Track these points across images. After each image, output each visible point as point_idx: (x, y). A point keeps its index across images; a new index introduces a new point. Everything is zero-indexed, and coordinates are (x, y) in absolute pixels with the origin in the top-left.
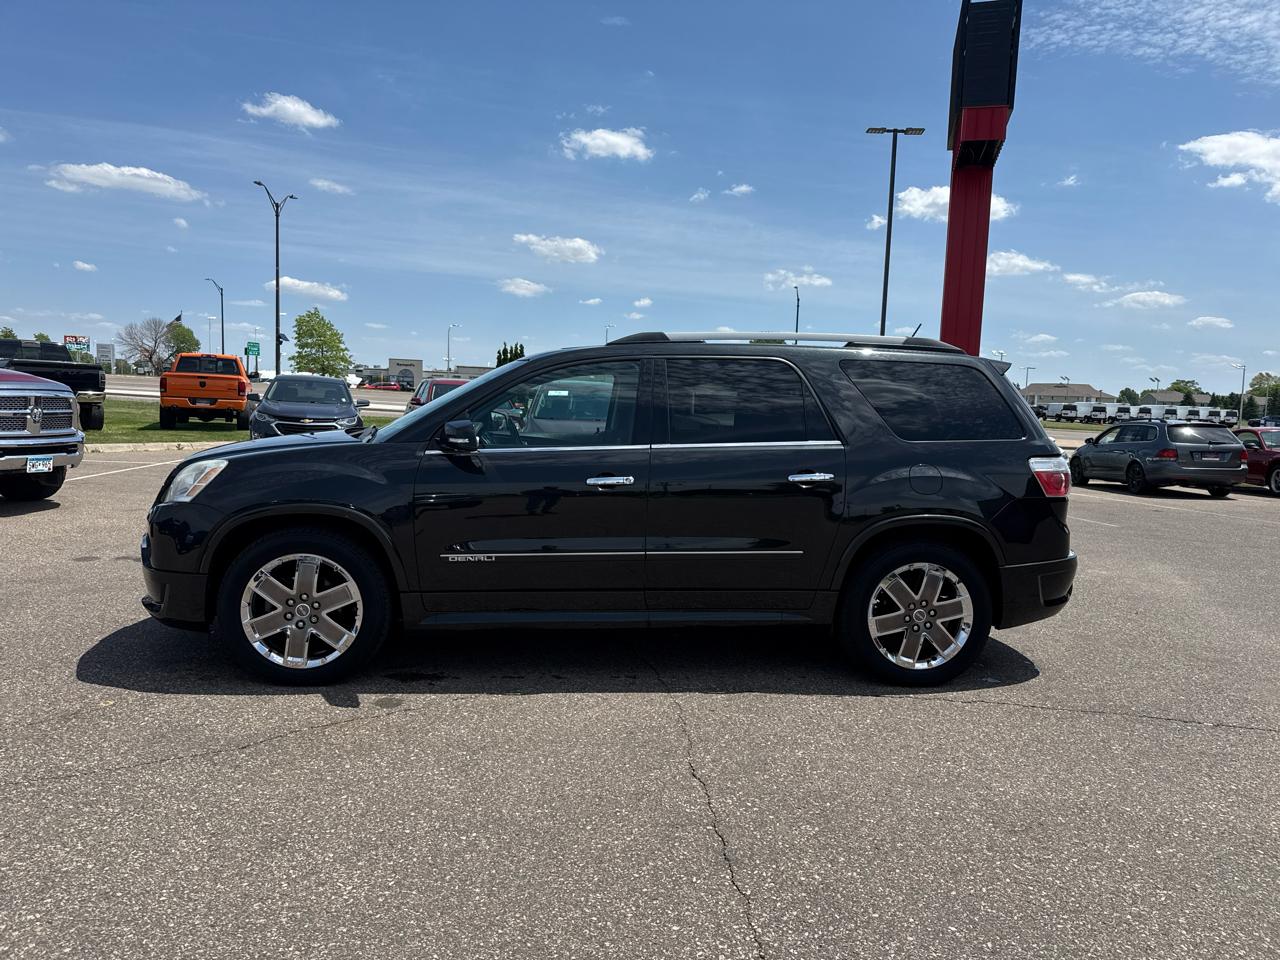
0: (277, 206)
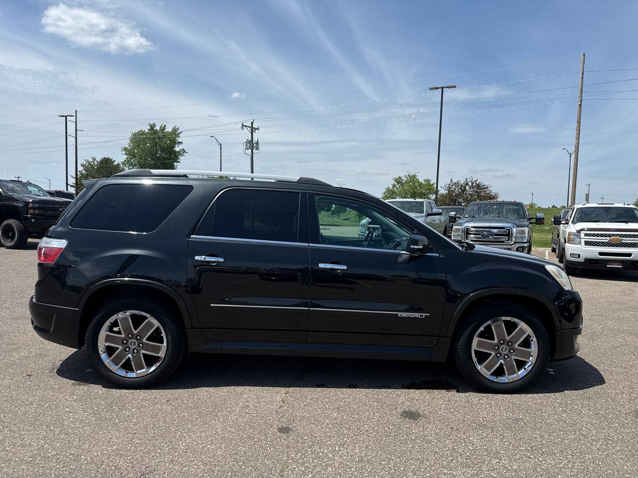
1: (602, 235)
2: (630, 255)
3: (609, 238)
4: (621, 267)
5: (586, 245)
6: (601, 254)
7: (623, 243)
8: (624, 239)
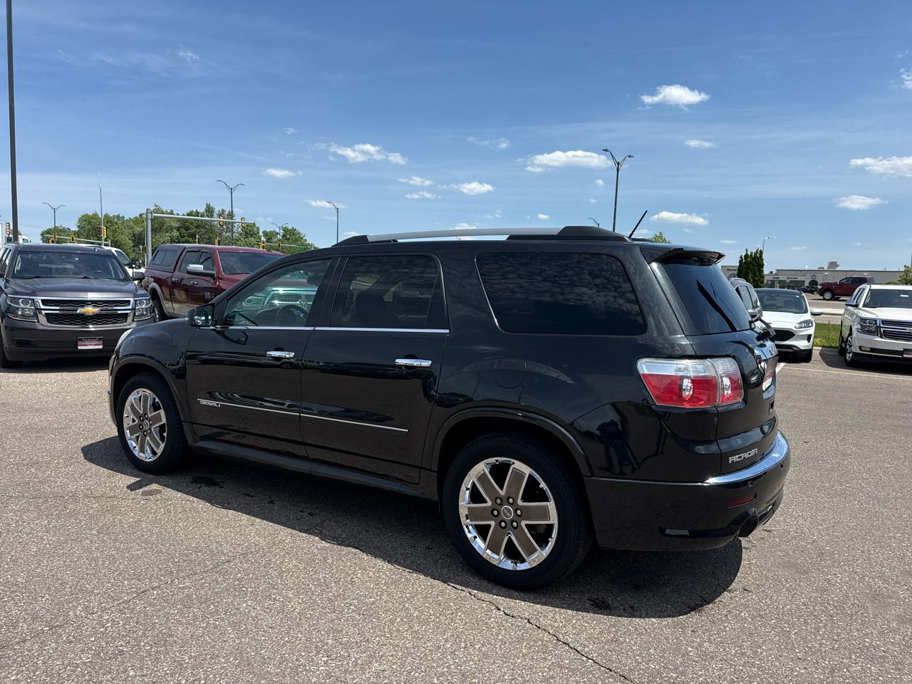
0: (618, 164)
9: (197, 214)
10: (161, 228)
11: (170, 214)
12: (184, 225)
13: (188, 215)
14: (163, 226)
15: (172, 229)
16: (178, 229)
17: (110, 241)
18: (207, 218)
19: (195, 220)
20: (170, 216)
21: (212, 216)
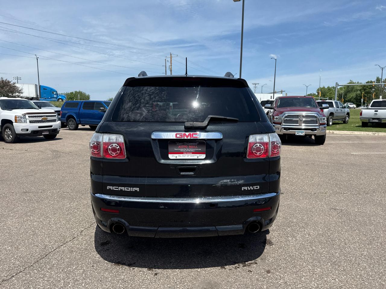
1: (38, 117)
2: (51, 126)
3: (41, 118)
4: (48, 133)
5: (30, 123)
6: (39, 127)
7: (48, 120)
8: (48, 118)
9: (371, 82)
10: (352, 91)
11: (357, 83)
12: (364, 88)
13: (366, 83)
14: (353, 89)
15: (357, 90)
16: (360, 90)
17: (328, 98)
18: (376, 84)
19: (369, 85)
20: (358, 84)
21: (379, 83)
